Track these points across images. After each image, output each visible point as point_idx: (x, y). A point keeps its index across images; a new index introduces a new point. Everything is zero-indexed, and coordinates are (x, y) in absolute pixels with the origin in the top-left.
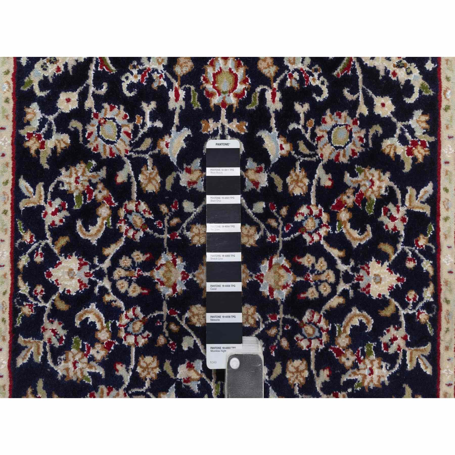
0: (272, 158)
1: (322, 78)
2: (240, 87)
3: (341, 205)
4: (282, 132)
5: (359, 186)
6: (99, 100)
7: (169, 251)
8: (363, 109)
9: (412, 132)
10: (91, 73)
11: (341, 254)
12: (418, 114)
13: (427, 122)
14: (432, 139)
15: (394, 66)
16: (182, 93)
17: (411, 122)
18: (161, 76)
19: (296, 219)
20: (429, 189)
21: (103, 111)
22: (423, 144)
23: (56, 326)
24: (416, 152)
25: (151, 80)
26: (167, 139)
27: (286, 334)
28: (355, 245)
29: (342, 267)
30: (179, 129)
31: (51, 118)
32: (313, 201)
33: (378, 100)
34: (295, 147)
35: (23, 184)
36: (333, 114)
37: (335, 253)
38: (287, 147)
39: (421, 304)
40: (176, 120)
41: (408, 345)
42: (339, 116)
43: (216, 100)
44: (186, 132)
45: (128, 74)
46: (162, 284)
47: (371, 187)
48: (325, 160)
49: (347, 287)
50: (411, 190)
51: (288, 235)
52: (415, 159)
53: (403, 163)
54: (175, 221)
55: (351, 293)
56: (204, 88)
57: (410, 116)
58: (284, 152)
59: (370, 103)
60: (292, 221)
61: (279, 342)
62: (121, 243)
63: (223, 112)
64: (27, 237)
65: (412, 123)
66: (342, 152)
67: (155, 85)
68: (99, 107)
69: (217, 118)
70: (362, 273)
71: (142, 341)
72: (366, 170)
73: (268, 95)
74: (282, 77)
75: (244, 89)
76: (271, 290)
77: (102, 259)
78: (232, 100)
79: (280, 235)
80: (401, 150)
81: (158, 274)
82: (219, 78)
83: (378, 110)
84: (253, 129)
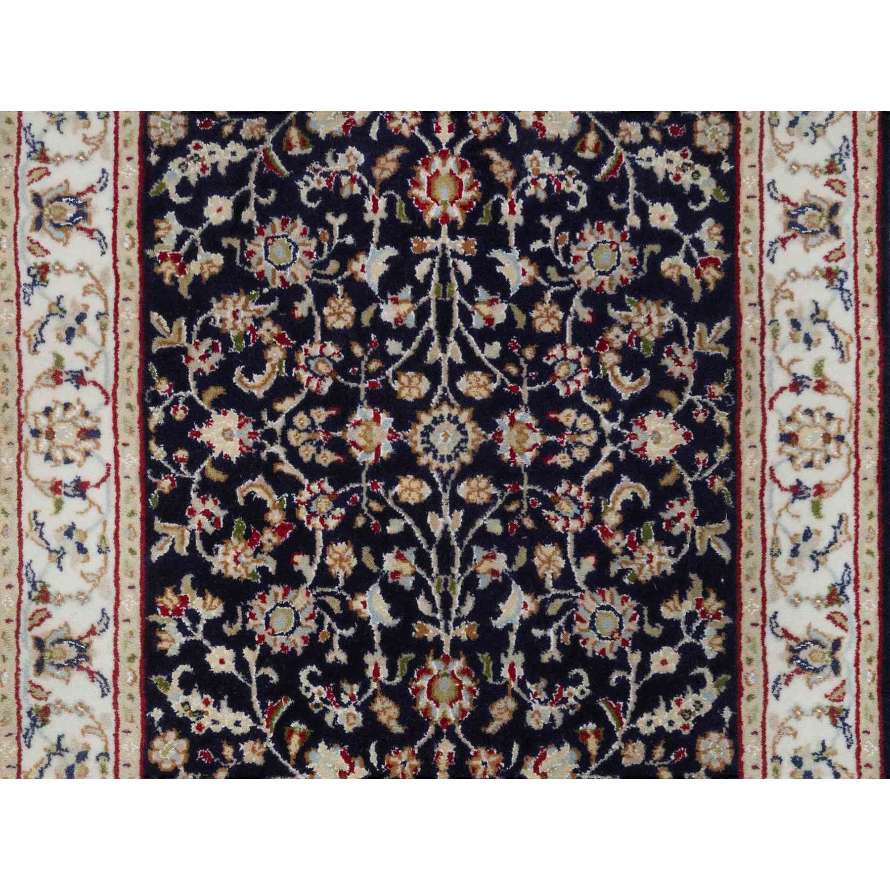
0: (378, 591)
1: (309, 695)
2: (424, 682)
3: (280, 530)
4: (363, 625)
5: (255, 555)
6: (621, 662)
7: (519, 468)
8: (251, 656)
9: (181, 627)
10: (632, 698)
11: (279, 467)
12: (173, 651)
13: (160, 640)
14: (152, 618)
15: (207, 713)
16: (505, 673)
17: (183, 640)
18: (535, 695)
19: (343, 511)
20: (156, 553)
21: (615, 649)
22: (165, 611)
23: (676, 371)
24: (176, 600)
25: (549, 690)
26: (525, 614)
27: (357, 362)
28: (260, 479)
29: (278, 449)
30: (509, 627)
31: (688, 639)
32: (319, 535)
33: (229, 667)
34: (345, 605)
35: (725, 553)
36: (293, 649)
37: (288, 468)
38: (357, 605)
39: (167, 403)
40: (513, 638)
41: (184, 351)
42: (283, 646)
43: (457, 665)
44: (499, 623)
45: (581, 697)
46: (529, 426)
47: (239, 554)
48: (303, 588)
49: (270, 424)
50: (182, 550)
51: (353, 490)
52: (177, 591)
53: (194, 585)
54: (513, 508)
55: (265, 416)
56: (474, 680)
57: (184, 648)
58: (361, 598)
59: (241, 664)
60: (348, 509)
61: (365, 352)
62: (587, 478)
63: (447, 650)
64: (719, 484)
65: (181, 639)
66: (280, 600)
67: (543, 683)
68: (621, 654)
69: (456, 641)
70: (250, 442)
71: (557, 351)
72: (245, 577)
73: (384, 673)
74: (365, 697)
75: (418, 680)
76: (377, 419)
77: (613, 457)
78: (434, 665)
79: (365, 490)
80: (196, 603)
81: (536, 438)
82: (453, 694)
83: (229, 655)
84: (404, 629)
